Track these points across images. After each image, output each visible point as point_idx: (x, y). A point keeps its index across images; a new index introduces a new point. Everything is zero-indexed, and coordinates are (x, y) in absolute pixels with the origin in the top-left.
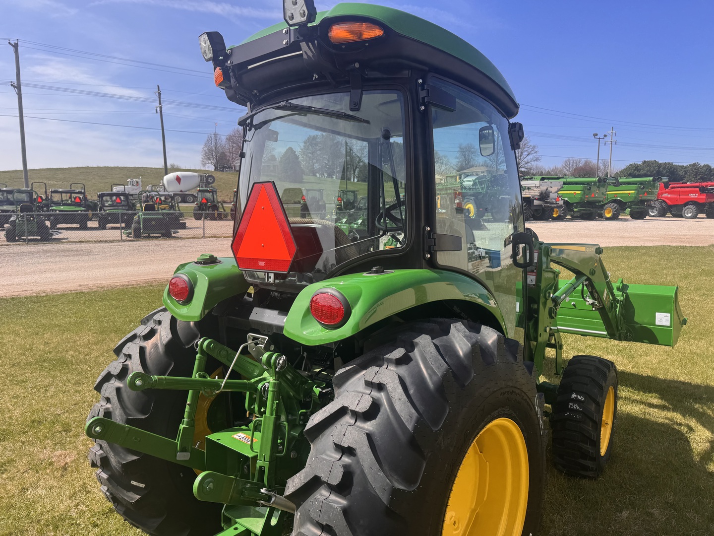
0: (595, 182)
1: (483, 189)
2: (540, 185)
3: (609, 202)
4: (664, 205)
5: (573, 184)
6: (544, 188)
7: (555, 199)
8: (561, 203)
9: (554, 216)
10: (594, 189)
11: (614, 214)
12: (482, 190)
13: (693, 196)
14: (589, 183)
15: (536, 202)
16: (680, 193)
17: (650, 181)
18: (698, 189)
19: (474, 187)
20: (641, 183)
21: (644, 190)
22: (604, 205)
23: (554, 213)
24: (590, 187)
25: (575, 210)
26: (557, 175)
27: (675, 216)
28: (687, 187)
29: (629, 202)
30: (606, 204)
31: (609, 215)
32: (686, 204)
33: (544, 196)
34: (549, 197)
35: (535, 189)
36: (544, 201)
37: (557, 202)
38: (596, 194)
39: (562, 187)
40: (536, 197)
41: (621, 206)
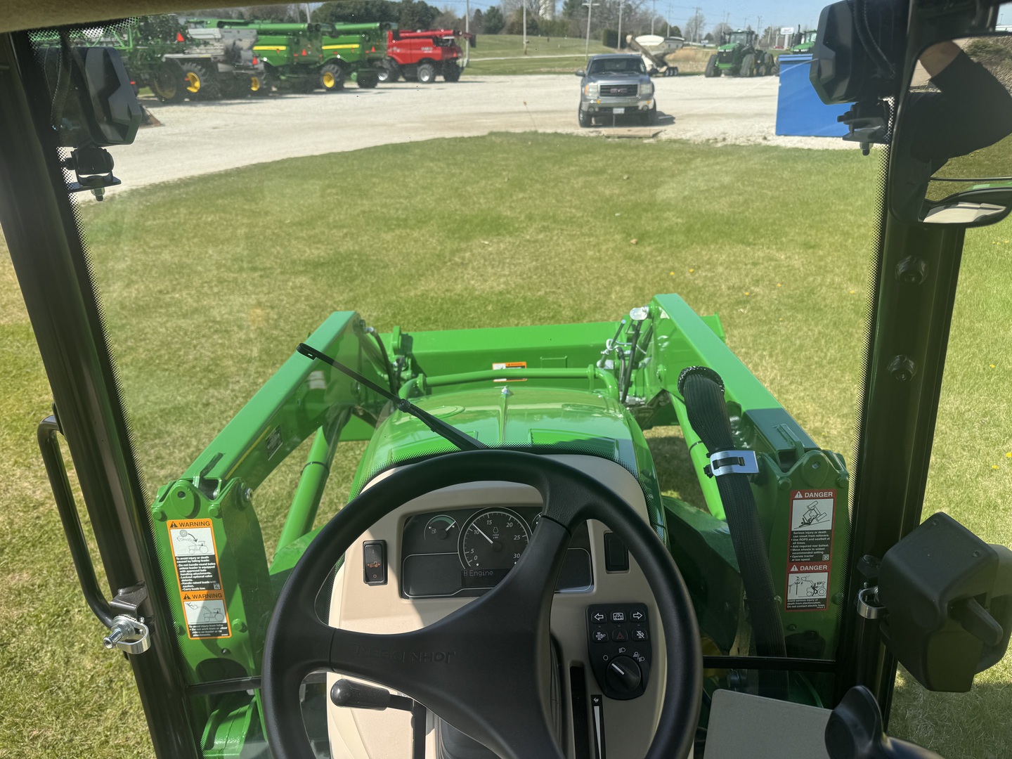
0: (303, 30)
1: (126, 43)
2: (223, 36)
3: (327, 63)
4: (394, 64)
5: (271, 34)
6: (229, 42)
7: (251, 61)
8: (261, 67)
9: (254, 89)
10: (303, 41)
11: (336, 83)
12: (126, 45)
13: (427, 50)
14: (295, 33)
15: (222, 67)
16: (410, 46)
17: (375, 30)
18: (431, 40)
19: (108, 40)
20: (365, 32)
21: (370, 44)
22: (321, 67)
23: (253, 84)
24: (298, 40)
25: (283, 78)
26: (243, 18)
27: (409, 80)
28: (418, 37)
29: (353, 63)
30: (323, 66)
31: (330, 84)
32: (420, 63)
33: (232, 55)
34: (239, 57)
35: (216, 44)
36: (234, 65)
37: (256, 66)
38: (307, 52)
39: (257, 40)
40: (221, 58)
41: (343, 68)
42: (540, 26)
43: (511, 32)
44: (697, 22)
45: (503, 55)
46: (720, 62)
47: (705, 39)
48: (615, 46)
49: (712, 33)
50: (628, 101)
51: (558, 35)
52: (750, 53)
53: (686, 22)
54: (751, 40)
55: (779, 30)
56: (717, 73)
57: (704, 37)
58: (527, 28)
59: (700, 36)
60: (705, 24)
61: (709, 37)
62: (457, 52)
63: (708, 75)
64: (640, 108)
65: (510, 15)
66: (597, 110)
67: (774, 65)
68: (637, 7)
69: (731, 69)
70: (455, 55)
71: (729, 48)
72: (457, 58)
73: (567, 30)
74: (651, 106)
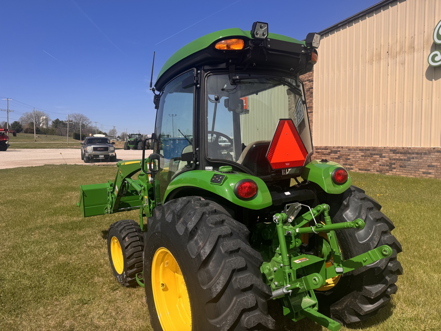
42: (41, 130)
43: (26, 132)
44: (114, 131)
45: (24, 141)
46: (129, 144)
47: (118, 138)
48: (79, 139)
49: (120, 136)
50: (105, 153)
51: (51, 134)
52: (141, 141)
53: (109, 131)
54: (140, 137)
55: (147, 136)
56: (128, 148)
57: (117, 137)
58: (36, 131)
59: (115, 137)
60: (117, 133)
61: (119, 137)
62: (6, 138)
63: (125, 149)
64: (110, 155)
65: (25, 126)
66: (92, 156)
67: (150, 146)
68: (87, 125)
69: (134, 147)
70: (5, 139)
71: (132, 139)
72: (6, 141)
73: (55, 132)
74: (114, 155)
